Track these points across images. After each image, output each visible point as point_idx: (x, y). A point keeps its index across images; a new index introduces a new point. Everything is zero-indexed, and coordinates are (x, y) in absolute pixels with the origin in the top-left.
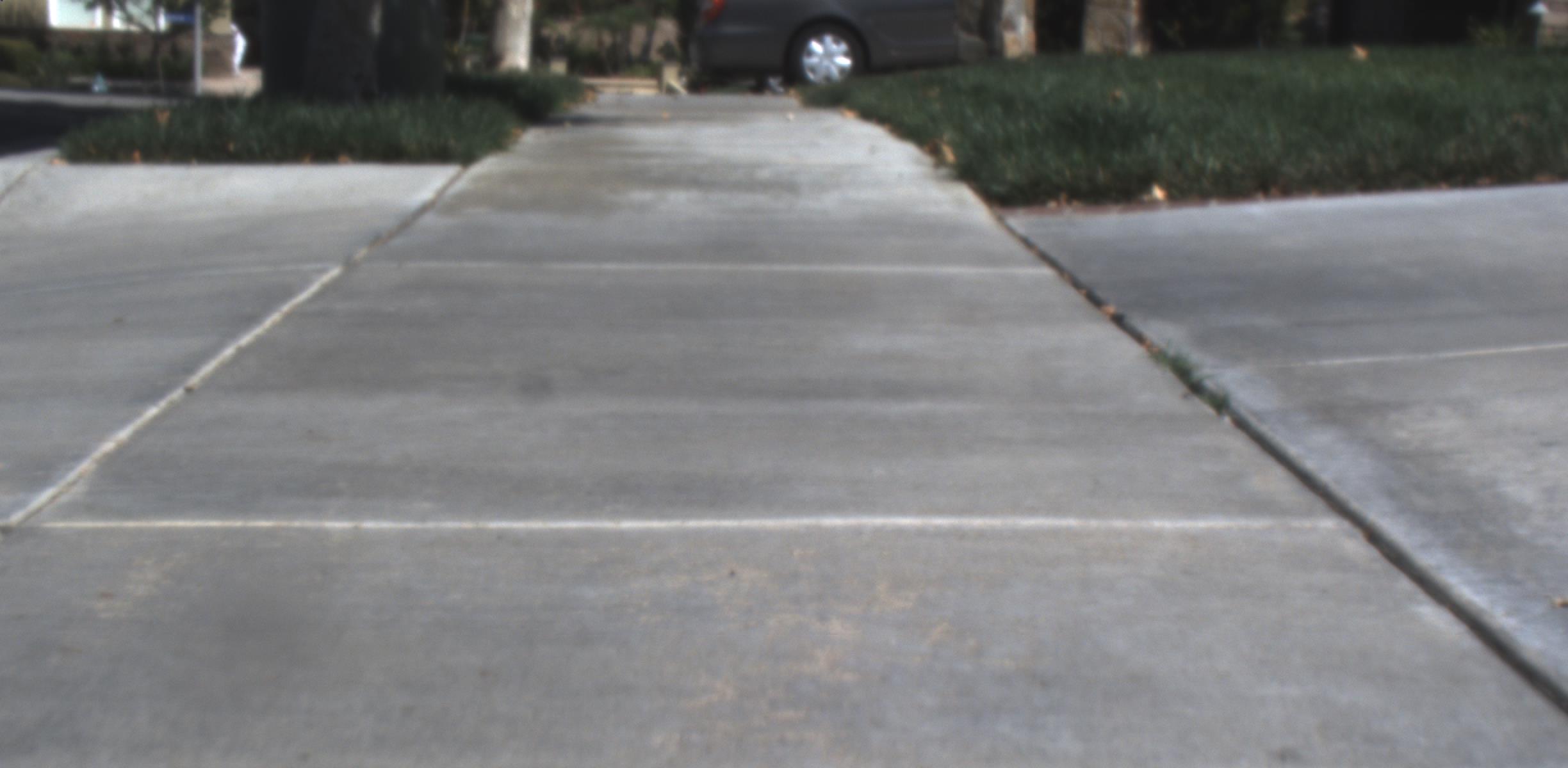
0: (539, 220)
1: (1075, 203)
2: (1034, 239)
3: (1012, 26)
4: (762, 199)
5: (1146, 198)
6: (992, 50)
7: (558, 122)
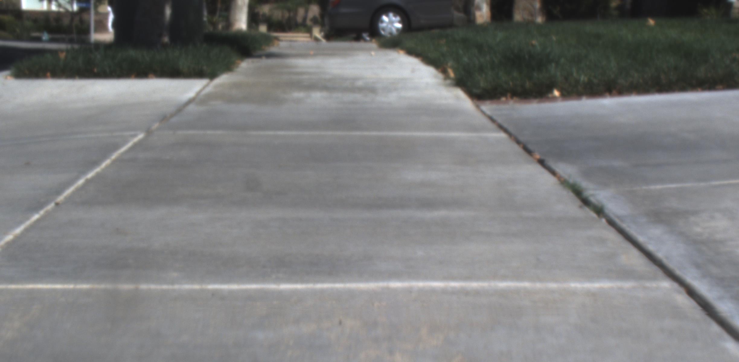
0: (246, 108)
1: (515, 98)
2: (495, 117)
3: (479, 8)
4: (358, 97)
5: (550, 95)
6: (470, 20)
7: (260, 57)
